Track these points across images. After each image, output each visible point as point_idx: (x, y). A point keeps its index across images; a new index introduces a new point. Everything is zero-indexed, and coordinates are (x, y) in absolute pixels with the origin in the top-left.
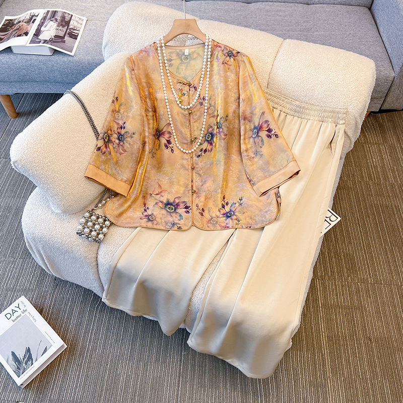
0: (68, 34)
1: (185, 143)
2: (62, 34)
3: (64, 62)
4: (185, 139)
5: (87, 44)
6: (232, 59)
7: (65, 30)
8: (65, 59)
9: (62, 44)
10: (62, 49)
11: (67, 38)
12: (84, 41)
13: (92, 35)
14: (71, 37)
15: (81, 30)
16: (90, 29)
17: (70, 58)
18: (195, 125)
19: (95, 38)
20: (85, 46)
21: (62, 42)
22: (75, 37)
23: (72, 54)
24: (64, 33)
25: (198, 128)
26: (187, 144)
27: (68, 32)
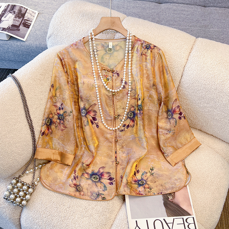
0: (23, 24)
1: (109, 120)
2: (17, 24)
3: (17, 45)
4: (110, 116)
5: (37, 32)
6: (149, 51)
7: (21, 21)
8: (19, 43)
9: (16, 32)
10: (17, 35)
11: (21, 27)
12: (35, 30)
13: (41, 25)
14: (24, 26)
15: (33, 21)
16: (40, 21)
17: (22, 43)
18: (118, 104)
19: (43, 28)
20: (35, 34)
21: (17, 30)
22: (28, 27)
23: (24, 40)
24: (19, 23)
25: (120, 107)
26: (111, 120)
27: (23, 22)
